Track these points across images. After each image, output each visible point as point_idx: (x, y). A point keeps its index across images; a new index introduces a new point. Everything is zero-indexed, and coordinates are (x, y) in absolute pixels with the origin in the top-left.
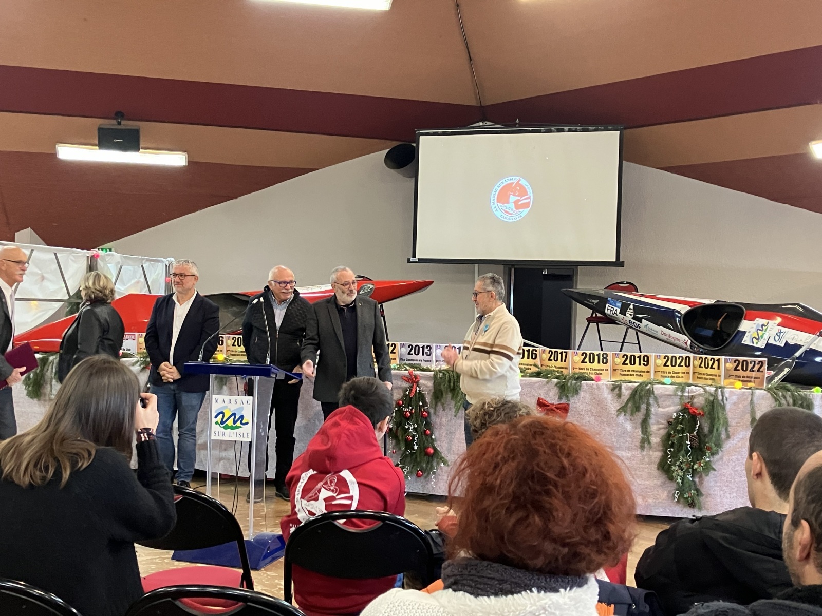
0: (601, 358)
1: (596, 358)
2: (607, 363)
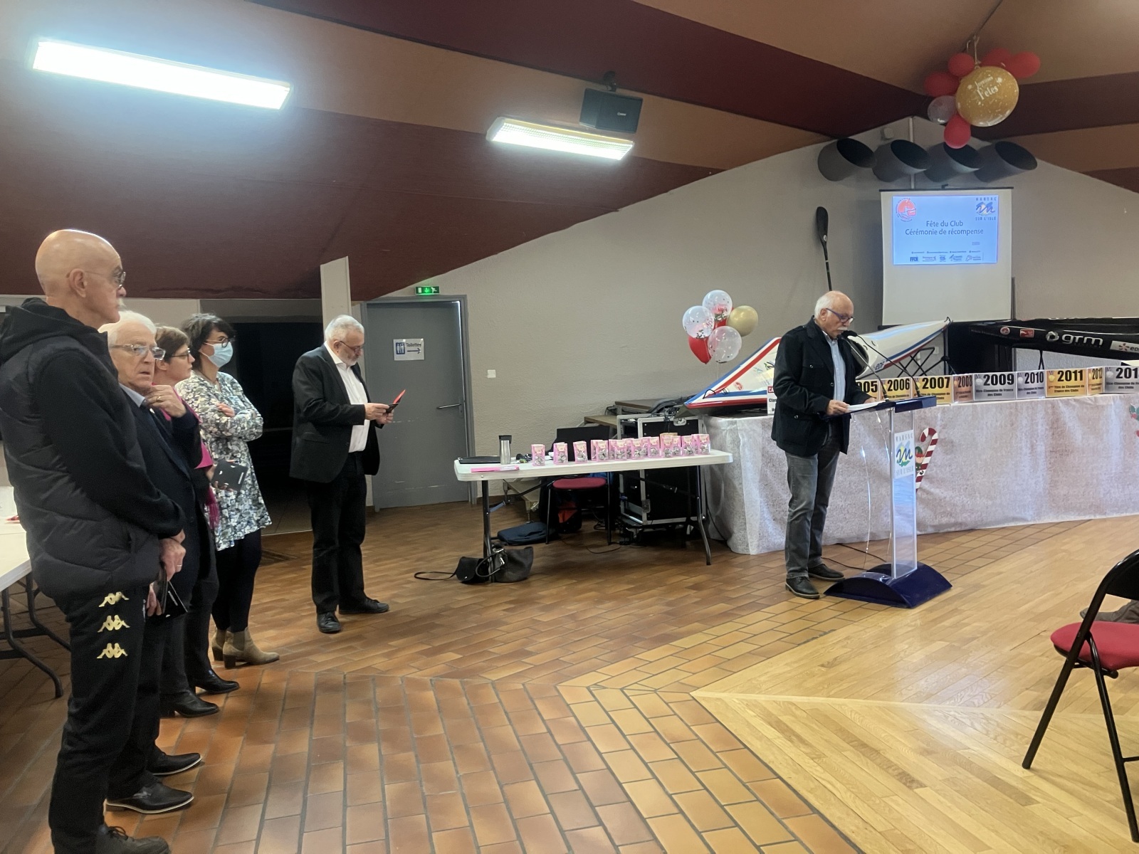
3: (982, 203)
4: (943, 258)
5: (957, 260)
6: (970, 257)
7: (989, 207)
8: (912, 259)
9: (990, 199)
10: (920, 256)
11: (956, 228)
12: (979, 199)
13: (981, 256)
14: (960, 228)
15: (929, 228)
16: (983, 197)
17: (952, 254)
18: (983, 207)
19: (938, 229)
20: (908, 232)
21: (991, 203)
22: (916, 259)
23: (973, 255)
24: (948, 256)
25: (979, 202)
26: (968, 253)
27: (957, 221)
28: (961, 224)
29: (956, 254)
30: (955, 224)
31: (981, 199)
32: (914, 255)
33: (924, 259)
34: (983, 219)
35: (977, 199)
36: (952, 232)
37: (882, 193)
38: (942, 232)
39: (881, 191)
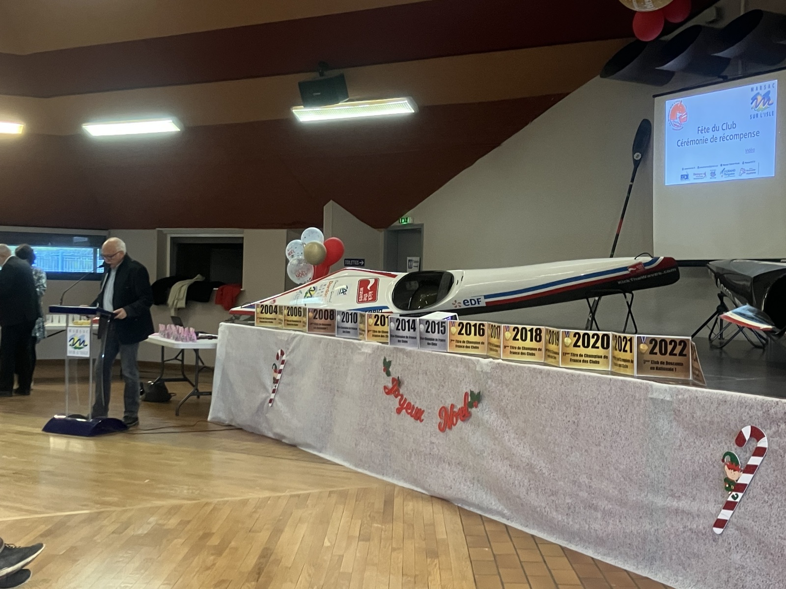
3: (758, 94)
4: (713, 174)
5: (729, 175)
6: (744, 170)
7: (766, 97)
8: (682, 177)
9: (767, 87)
10: (690, 172)
11: (728, 132)
12: (755, 89)
13: (757, 168)
14: (733, 132)
15: (700, 136)
16: (758, 85)
17: (723, 167)
18: (760, 98)
19: (709, 136)
20: (679, 144)
21: (769, 92)
22: (688, 177)
23: (747, 167)
24: (719, 169)
25: (755, 92)
26: (741, 166)
27: (730, 123)
28: (734, 125)
29: (727, 168)
30: (727, 127)
31: (757, 89)
32: (684, 173)
33: (695, 177)
34: (759, 116)
35: (752, 89)
36: (723, 138)
37: (657, 99)
38: (714, 139)
39: (655, 96)
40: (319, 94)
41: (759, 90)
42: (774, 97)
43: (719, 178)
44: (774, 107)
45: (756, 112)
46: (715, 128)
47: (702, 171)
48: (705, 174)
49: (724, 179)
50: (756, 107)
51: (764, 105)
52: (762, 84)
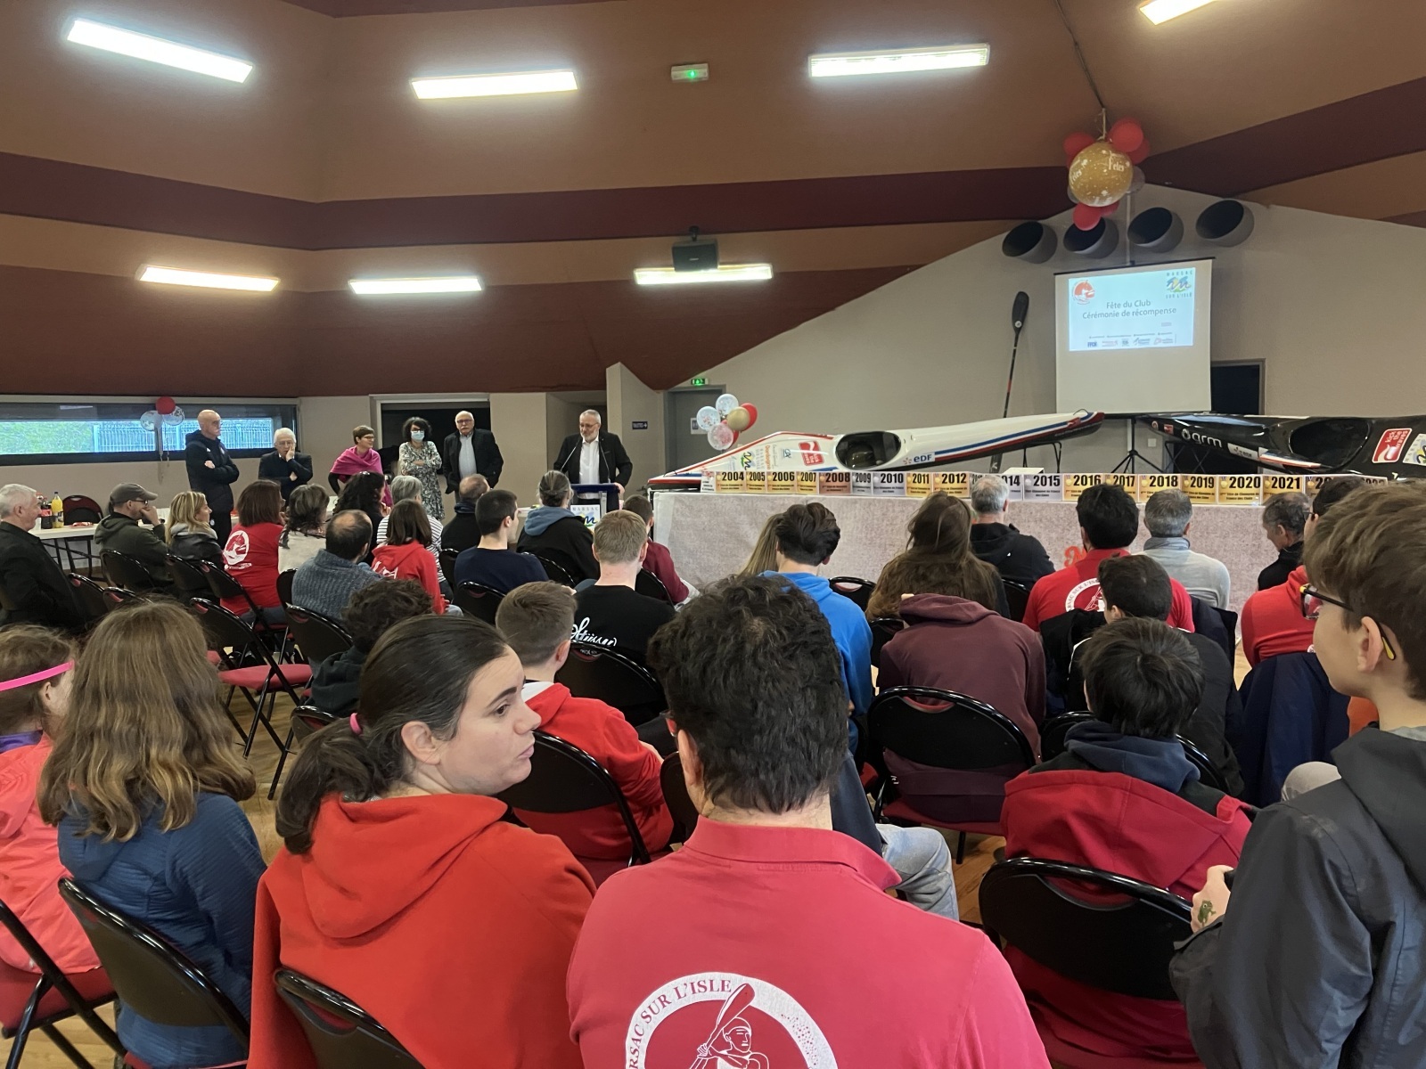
0: (1171, 480)
1: (1165, 481)
2: (1176, 485)
3: (1175, 278)
4: (1126, 342)
5: (1143, 343)
6: (1160, 340)
7: (1184, 282)
8: (1090, 344)
9: (1184, 273)
10: (1099, 341)
11: (1141, 309)
12: (1171, 274)
13: (1174, 338)
14: (1147, 308)
15: (1110, 310)
16: (1175, 272)
17: (1136, 337)
18: (1176, 282)
19: (1121, 310)
20: (1086, 316)
21: (1186, 278)
22: (1095, 344)
23: (1163, 337)
25: (1171, 277)
26: (1156, 336)
27: (1143, 301)
28: (1148, 303)
29: (1141, 338)
30: (1141, 304)
31: (1173, 274)
32: (1092, 341)
33: (1104, 344)
34: (1176, 296)
35: (1168, 274)
37: (1057, 277)
38: (1126, 314)
39: (1056, 274)
40: (697, 259)
41: (1175, 275)
42: (1192, 280)
43: (1132, 346)
44: (1192, 290)
45: (1172, 293)
46: (1126, 305)
47: (1114, 339)
48: (1116, 342)
49: (1138, 346)
50: (1173, 288)
51: (1181, 287)
52: (1180, 271)
